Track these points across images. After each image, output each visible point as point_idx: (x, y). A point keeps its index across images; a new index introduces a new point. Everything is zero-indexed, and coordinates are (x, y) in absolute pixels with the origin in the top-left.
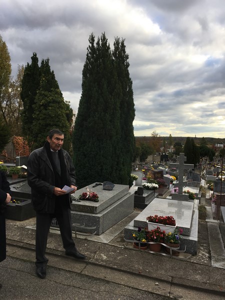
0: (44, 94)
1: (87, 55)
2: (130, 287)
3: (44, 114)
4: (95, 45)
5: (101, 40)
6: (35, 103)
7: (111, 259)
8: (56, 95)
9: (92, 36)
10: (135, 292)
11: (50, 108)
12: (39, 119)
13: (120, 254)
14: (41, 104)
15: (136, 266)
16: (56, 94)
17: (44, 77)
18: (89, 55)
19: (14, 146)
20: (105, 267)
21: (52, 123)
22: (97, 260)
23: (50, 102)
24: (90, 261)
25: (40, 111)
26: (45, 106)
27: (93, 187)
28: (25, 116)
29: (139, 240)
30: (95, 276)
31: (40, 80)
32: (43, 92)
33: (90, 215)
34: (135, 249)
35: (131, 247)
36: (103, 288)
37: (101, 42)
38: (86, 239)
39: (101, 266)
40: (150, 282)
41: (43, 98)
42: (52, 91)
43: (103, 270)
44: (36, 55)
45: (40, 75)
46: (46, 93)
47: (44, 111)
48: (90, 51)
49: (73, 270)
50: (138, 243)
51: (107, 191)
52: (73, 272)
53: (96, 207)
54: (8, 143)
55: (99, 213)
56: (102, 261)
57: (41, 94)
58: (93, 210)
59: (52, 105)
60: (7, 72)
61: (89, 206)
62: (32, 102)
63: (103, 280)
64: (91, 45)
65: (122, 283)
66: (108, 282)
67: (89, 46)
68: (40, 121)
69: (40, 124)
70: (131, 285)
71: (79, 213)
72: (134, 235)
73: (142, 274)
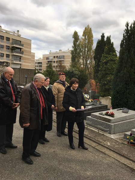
0: (106, 56)
1: (124, 35)
2: (115, 159)
3: (105, 68)
4: (129, 28)
5: (133, 25)
6: (101, 62)
7: (112, 146)
8: (113, 57)
9: (128, 23)
10: (116, 162)
11: (109, 64)
12: (102, 71)
13: (118, 145)
14: (104, 62)
15: (124, 152)
16: (113, 55)
17: (107, 46)
18: (125, 34)
19: (91, 85)
20: (107, 148)
21: (109, 73)
22: (104, 144)
23: (109, 61)
24: (101, 144)
25: (103, 66)
26: (106, 63)
27: (117, 110)
28: (95, 69)
29: (129, 140)
30: (100, 150)
31: (105, 48)
32: (105, 55)
33: (107, 123)
34: (127, 144)
35: (126, 143)
36: (101, 155)
37: (132, 26)
38: (103, 134)
39: (105, 147)
40: (127, 160)
41: (105, 59)
42: (111, 54)
43: (106, 149)
44: (104, 34)
45: (105, 45)
46: (107, 55)
47: (105, 66)
48: (125, 32)
49: (91, 145)
50: (129, 142)
51: (123, 113)
52: (91, 146)
53: (111, 120)
54: (87, 83)
55: (113, 123)
56: (107, 145)
57: (104, 56)
58: (109, 121)
59: (110, 62)
60: (91, 44)
61: (108, 119)
62: (99, 61)
63: (103, 153)
64: (126, 28)
65: (112, 156)
66: (105, 154)
67: (125, 29)
68: (103, 72)
69: (102, 73)
70: (117, 159)
71: (102, 121)
72: (128, 137)
73: (125, 156)
